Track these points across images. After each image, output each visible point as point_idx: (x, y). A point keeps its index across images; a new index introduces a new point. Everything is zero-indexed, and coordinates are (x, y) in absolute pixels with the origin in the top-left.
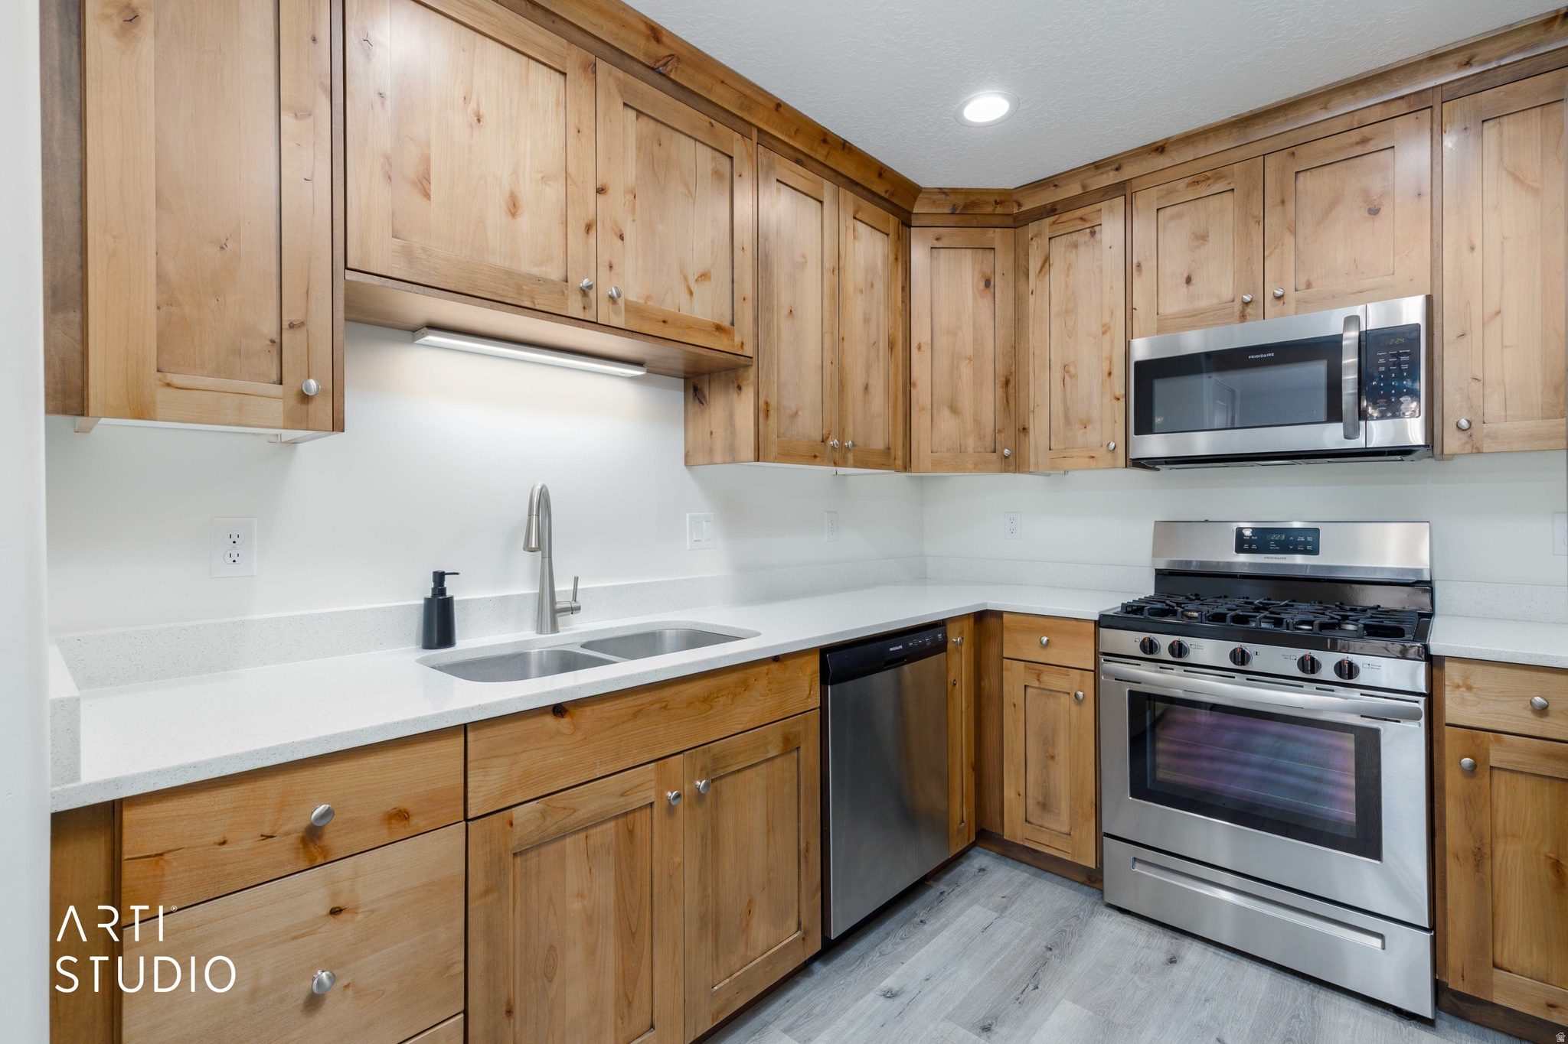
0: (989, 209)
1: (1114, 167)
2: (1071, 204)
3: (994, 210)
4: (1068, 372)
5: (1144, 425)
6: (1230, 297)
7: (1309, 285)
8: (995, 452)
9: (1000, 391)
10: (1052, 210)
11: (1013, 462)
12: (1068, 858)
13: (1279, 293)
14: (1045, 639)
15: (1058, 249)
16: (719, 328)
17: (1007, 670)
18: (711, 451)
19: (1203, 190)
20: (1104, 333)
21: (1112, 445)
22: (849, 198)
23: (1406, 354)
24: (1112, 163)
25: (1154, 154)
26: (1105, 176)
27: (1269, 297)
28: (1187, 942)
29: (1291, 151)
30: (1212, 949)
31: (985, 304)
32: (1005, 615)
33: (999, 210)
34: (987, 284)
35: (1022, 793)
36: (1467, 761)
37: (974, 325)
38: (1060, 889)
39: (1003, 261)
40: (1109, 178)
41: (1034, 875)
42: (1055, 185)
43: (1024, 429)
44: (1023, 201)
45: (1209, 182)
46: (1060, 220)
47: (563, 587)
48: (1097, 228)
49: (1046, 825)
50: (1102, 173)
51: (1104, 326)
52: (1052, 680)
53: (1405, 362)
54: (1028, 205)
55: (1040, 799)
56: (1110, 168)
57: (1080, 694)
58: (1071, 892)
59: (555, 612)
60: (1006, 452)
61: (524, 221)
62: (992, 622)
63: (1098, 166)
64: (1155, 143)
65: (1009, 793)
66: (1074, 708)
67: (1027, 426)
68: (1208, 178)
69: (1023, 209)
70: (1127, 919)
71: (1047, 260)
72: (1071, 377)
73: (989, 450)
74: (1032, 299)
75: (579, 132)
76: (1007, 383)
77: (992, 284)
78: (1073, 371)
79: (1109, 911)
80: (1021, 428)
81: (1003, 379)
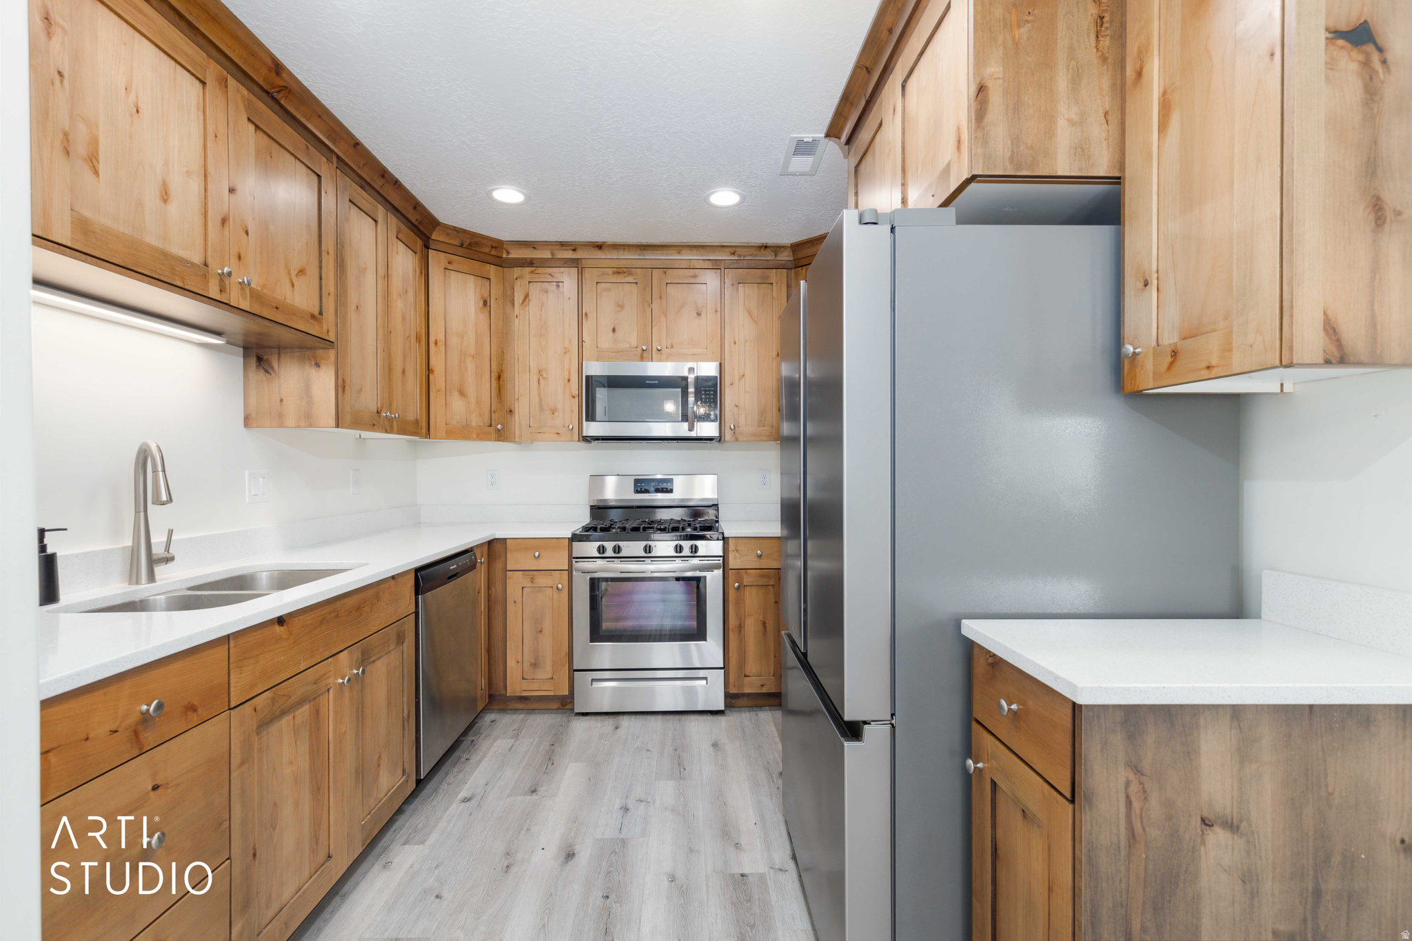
0: (487, 250)
1: (572, 248)
2: (544, 263)
3: (490, 251)
4: (542, 375)
5: (591, 416)
6: (635, 345)
7: (672, 347)
8: (491, 426)
9: (494, 383)
10: (530, 263)
11: (502, 435)
12: (552, 694)
13: (659, 348)
14: (537, 554)
15: (535, 290)
16: (313, 316)
17: (510, 578)
18: (281, 416)
19: (621, 278)
20: (565, 353)
21: (571, 427)
22: (393, 220)
23: (712, 391)
24: (572, 245)
25: (596, 248)
26: (566, 252)
27: (654, 349)
28: (621, 718)
29: (665, 269)
30: (633, 717)
31: (483, 317)
32: (508, 541)
33: (494, 252)
34: (485, 303)
35: (520, 660)
36: (737, 585)
37: (476, 332)
38: (546, 716)
39: (496, 290)
40: (569, 254)
41: (528, 713)
42: (534, 248)
43: (510, 411)
44: (510, 251)
45: (625, 275)
46: (536, 272)
47: (158, 539)
48: (561, 284)
49: (536, 677)
50: (565, 250)
51: (565, 349)
52: (542, 580)
53: (712, 394)
54: (515, 254)
55: (533, 661)
56: (569, 248)
57: (560, 586)
58: (553, 715)
59: (152, 562)
60: (499, 427)
61: (173, 207)
62: (498, 546)
63: (563, 245)
64: (597, 242)
65: (511, 663)
66: (556, 595)
67: (513, 409)
68: (624, 272)
69: (510, 256)
70: (588, 718)
71: (527, 296)
72: (544, 379)
73: (487, 424)
74: (517, 321)
75: (216, 136)
76: (499, 377)
77: (488, 304)
78: (545, 375)
79: (577, 717)
80: (508, 410)
81: (497, 374)
